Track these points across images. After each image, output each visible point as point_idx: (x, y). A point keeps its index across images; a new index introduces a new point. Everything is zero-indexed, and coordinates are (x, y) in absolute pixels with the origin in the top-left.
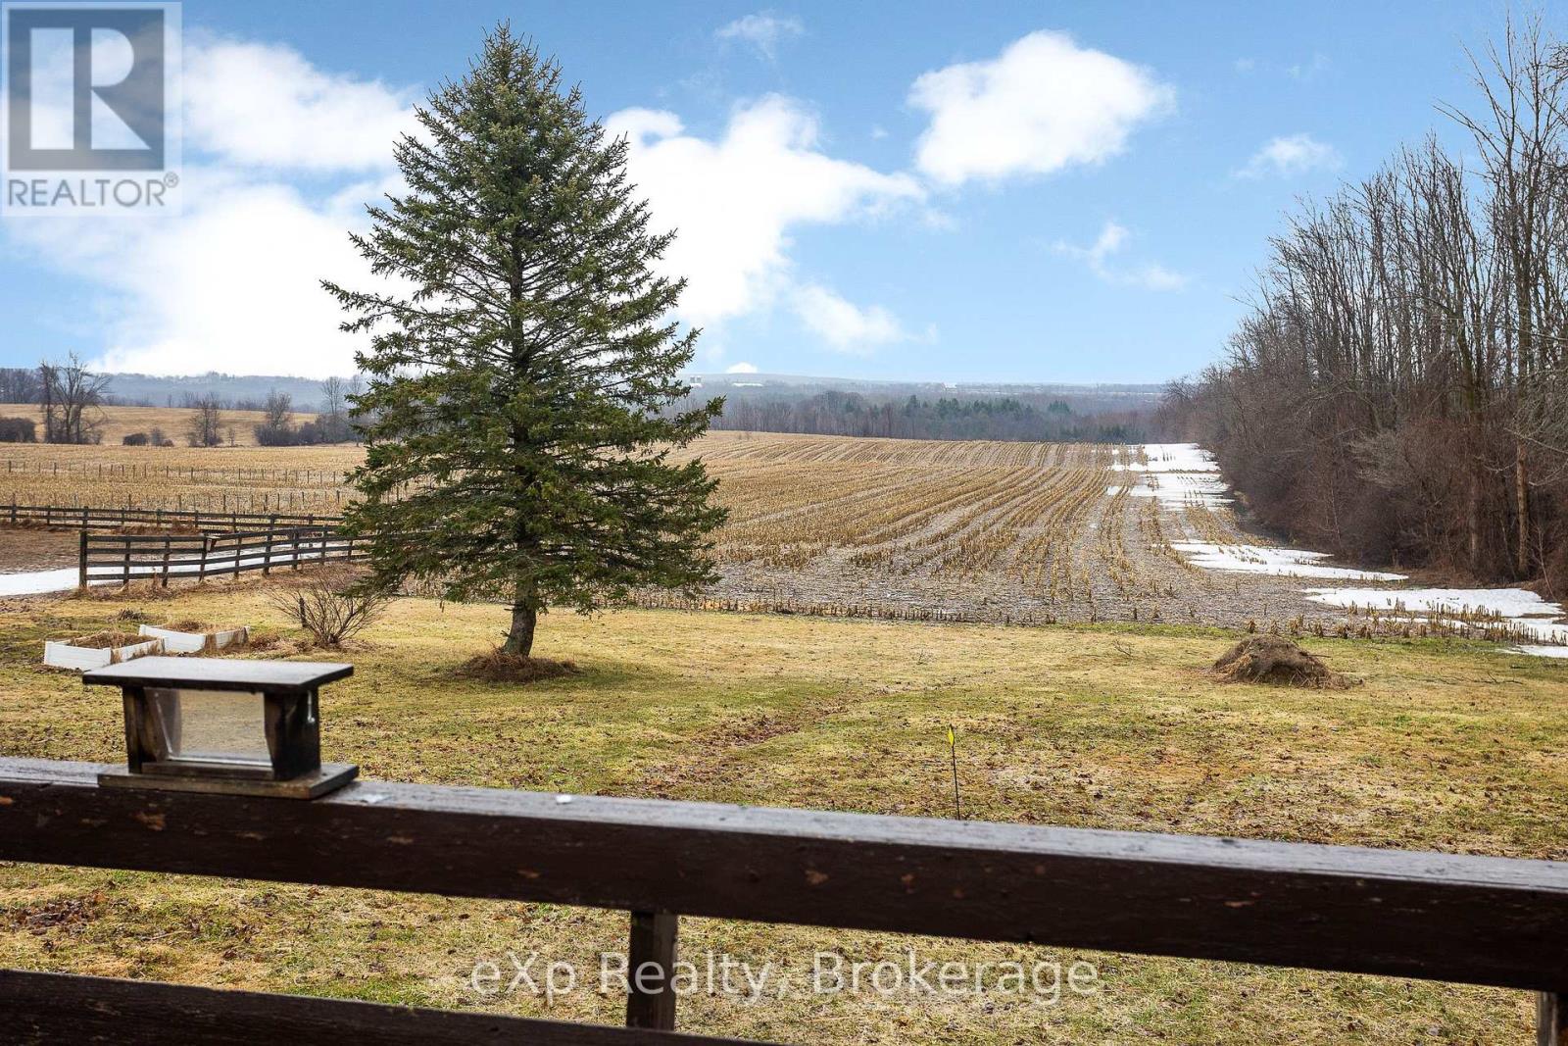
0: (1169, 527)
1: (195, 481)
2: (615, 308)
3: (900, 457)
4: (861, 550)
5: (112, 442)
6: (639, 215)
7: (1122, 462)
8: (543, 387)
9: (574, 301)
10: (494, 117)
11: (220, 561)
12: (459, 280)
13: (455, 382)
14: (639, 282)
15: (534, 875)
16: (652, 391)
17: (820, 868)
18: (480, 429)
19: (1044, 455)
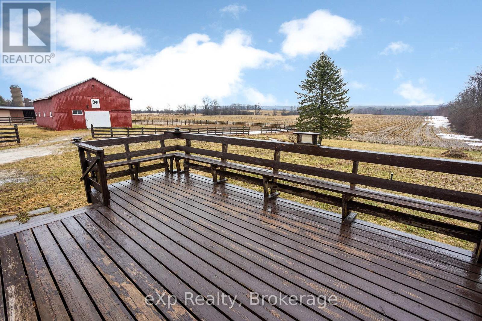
0: (435, 130)
1: (273, 120)
2: (337, 94)
3: (382, 118)
4: (374, 133)
5: (263, 115)
6: (342, 80)
7: (427, 119)
8: (325, 106)
9: (331, 93)
10: (321, 66)
11: (278, 130)
12: (314, 91)
13: (313, 106)
14: (341, 90)
15: (342, 156)
16: (342, 107)
17: (378, 157)
18: (316, 112)
19: (410, 118)
